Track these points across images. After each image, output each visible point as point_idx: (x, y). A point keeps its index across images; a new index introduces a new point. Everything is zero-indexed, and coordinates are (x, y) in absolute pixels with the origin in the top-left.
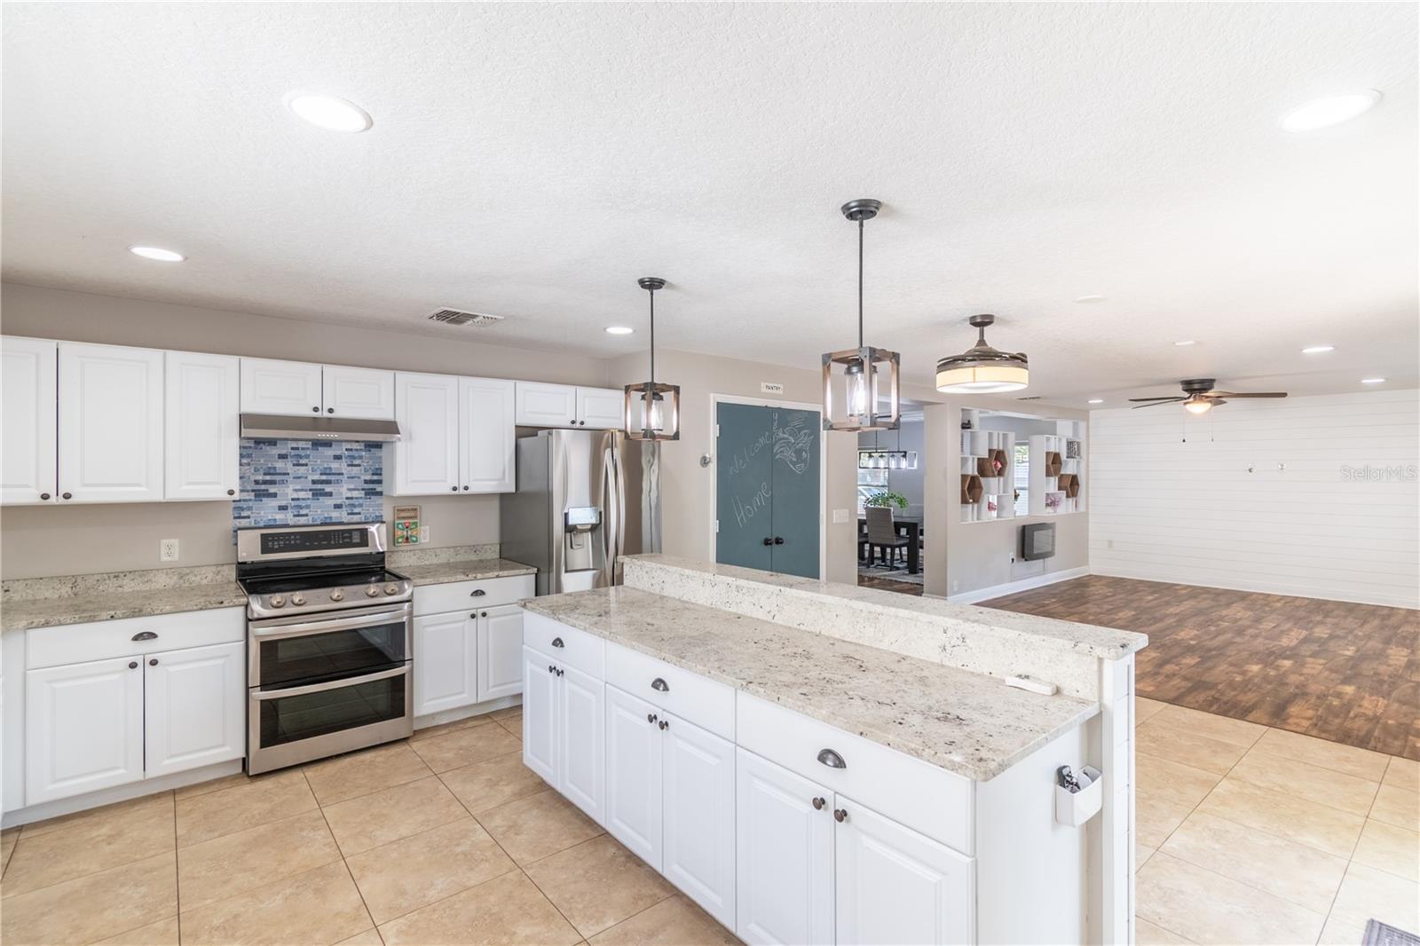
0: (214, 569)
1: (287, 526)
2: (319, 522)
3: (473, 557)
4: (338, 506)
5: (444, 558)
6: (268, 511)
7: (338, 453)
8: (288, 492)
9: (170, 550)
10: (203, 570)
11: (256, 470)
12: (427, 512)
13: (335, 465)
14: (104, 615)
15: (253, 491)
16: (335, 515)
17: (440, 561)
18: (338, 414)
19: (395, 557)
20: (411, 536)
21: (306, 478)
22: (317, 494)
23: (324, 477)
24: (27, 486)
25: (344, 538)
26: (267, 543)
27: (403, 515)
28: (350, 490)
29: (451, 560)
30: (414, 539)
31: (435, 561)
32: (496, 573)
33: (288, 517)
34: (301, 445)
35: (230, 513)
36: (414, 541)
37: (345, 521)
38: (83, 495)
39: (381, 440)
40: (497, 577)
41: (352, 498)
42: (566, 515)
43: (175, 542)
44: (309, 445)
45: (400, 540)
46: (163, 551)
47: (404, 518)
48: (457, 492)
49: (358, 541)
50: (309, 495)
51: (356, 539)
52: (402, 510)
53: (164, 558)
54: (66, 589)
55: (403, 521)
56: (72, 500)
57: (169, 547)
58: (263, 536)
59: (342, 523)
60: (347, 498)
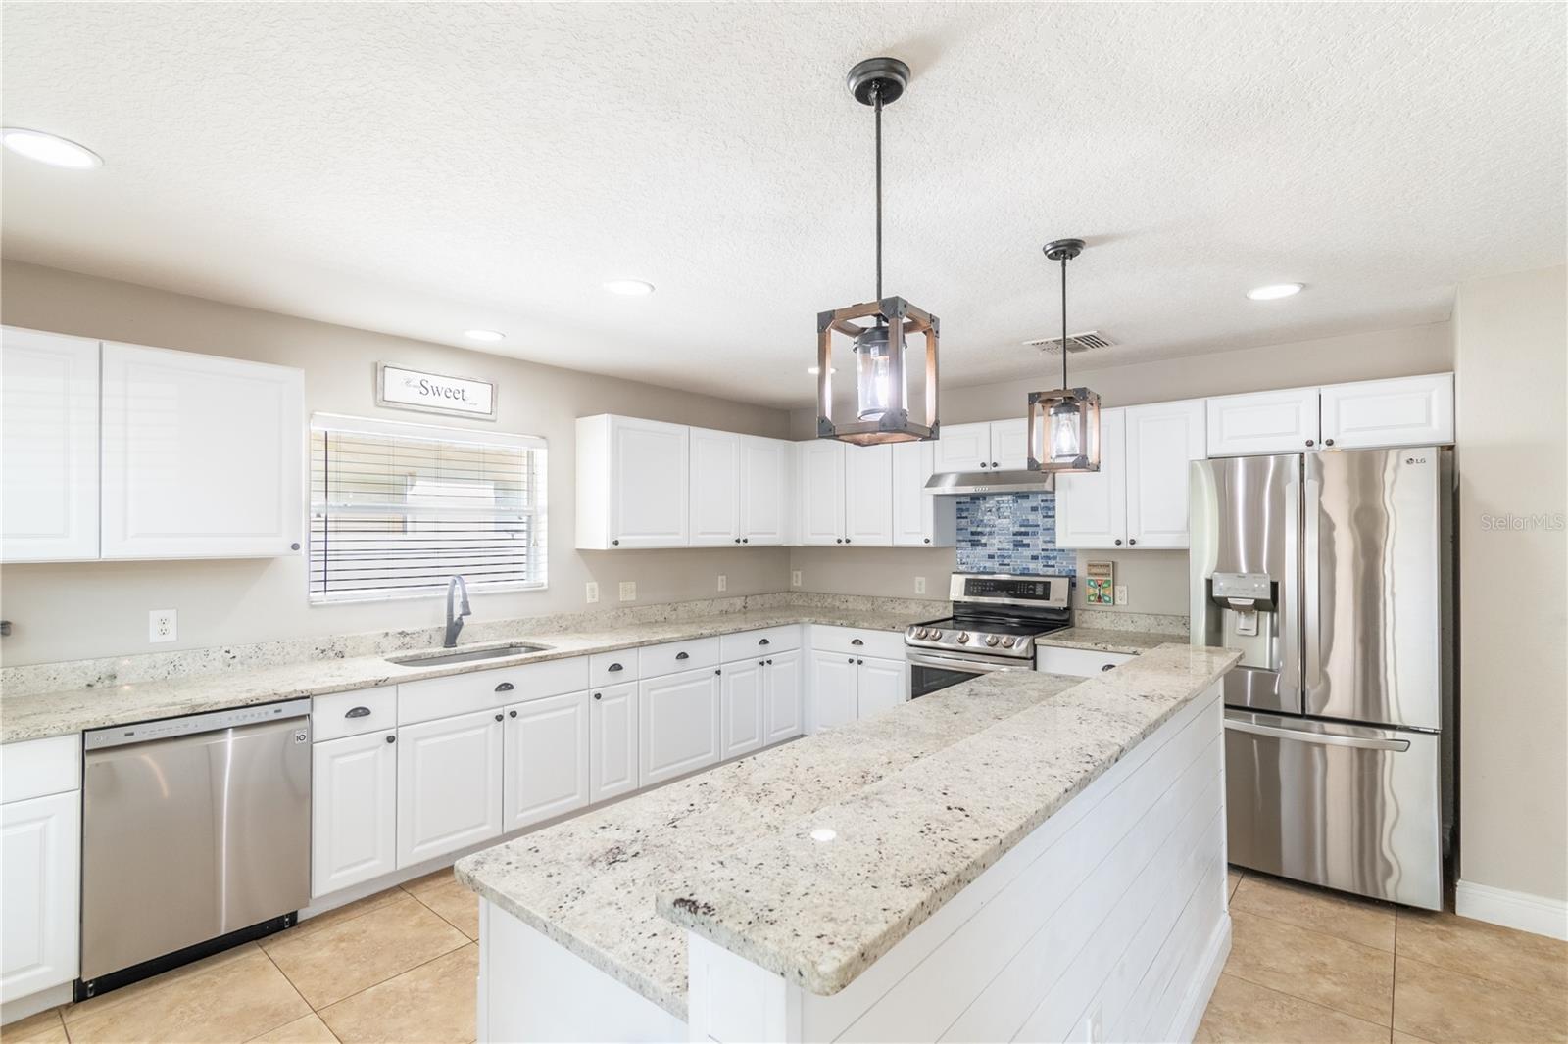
0: (942, 604)
1: (996, 574)
2: (1018, 572)
4: (1034, 558)
5: (1142, 625)
6: (978, 559)
7: (1034, 505)
8: (994, 542)
9: (920, 586)
10: (937, 604)
11: (972, 523)
12: (1126, 570)
13: (1032, 517)
14: (838, 621)
15: (970, 541)
16: (1032, 566)
17: (1138, 629)
19: (1086, 616)
20: (1104, 596)
22: (1018, 545)
23: (1023, 529)
24: (833, 534)
25: (1029, 589)
26: (974, 586)
27: (1094, 570)
28: (1045, 542)
29: (1151, 631)
30: (1108, 599)
31: (1131, 628)
32: (1133, 649)
33: (995, 565)
35: (956, 560)
36: (1106, 601)
37: (1041, 573)
38: (858, 541)
41: (1046, 550)
42: (1210, 583)
43: (923, 579)
45: (1092, 599)
46: (917, 585)
47: (1095, 574)
48: (1119, 547)
49: (1041, 594)
50: (1011, 546)
51: (1039, 591)
52: (1094, 566)
53: (917, 591)
54: (869, 605)
55: (1097, 578)
56: (851, 544)
57: (920, 583)
58: (968, 580)
59: (1038, 575)
60: (1043, 550)
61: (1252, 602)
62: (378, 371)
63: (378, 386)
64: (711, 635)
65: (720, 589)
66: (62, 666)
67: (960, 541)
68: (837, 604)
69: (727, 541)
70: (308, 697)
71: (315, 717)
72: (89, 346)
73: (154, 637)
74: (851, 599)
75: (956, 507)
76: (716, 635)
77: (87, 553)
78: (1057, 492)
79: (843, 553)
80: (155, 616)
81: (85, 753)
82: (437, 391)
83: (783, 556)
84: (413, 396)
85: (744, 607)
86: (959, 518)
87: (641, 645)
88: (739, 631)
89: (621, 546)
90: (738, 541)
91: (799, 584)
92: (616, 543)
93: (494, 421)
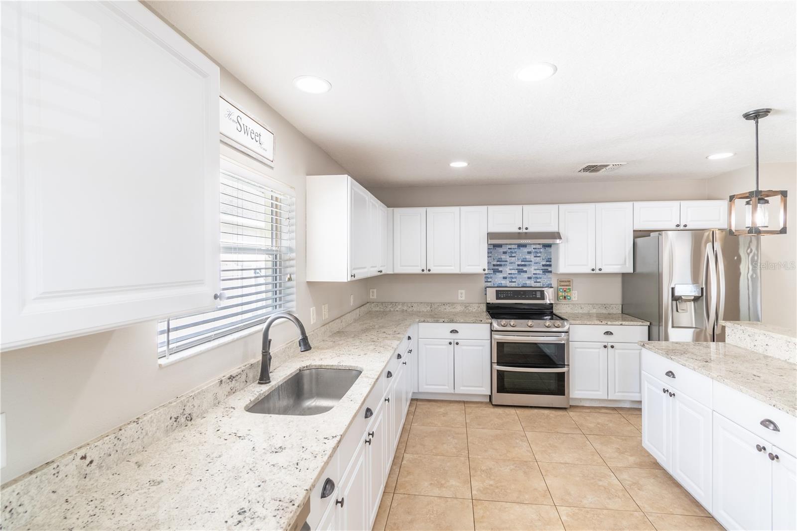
0: (477, 305)
2: (520, 286)
3: (604, 311)
4: (529, 278)
5: (586, 310)
6: (498, 279)
7: (530, 250)
8: (507, 270)
9: (462, 295)
10: (474, 305)
11: (494, 259)
12: (577, 285)
13: (528, 257)
14: (442, 320)
15: (492, 269)
16: (528, 282)
17: (584, 312)
18: (529, 230)
19: (558, 307)
20: (567, 296)
21: (515, 263)
22: (520, 271)
23: (523, 263)
24: (418, 266)
25: (532, 295)
26: (499, 294)
27: (562, 284)
28: (535, 269)
29: (591, 312)
30: (569, 298)
31: (581, 311)
32: (621, 323)
34: (513, 246)
35: (483, 280)
36: (568, 299)
37: (533, 286)
38: (435, 270)
39: (551, 243)
40: (621, 325)
41: (536, 274)
42: (673, 289)
43: (463, 291)
44: (516, 247)
45: (561, 298)
46: (459, 295)
47: (563, 286)
48: (594, 272)
49: (540, 297)
50: (516, 272)
51: (538, 295)
52: (562, 281)
53: (460, 298)
54: (429, 308)
55: (563, 287)
56: (431, 272)
57: (461, 294)
58: (497, 291)
59: (531, 287)
60: (534, 274)
61: (693, 298)
74: (415, 305)
78: (558, 245)
82: (246, 130)
89: (357, 278)
91: (375, 297)
92: (353, 276)
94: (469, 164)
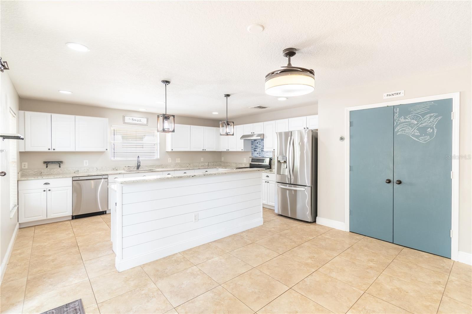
1: (258, 157)
6: (255, 154)
11: (254, 146)
15: (254, 150)
18: (254, 134)
25: (262, 161)
33: (258, 155)
35: (251, 154)
40: (271, 173)
42: (278, 157)
44: (261, 140)
46: (244, 160)
53: (244, 162)
54: (235, 165)
56: (229, 151)
58: (252, 159)
59: (265, 157)
61: (283, 161)
62: (124, 117)
63: (124, 120)
64: (192, 169)
65: (202, 161)
66: (70, 169)
67: (252, 150)
68: (230, 165)
69: (201, 150)
70: (107, 175)
71: (108, 178)
72: (73, 116)
73: (85, 165)
74: (232, 164)
75: (251, 142)
76: (193, 169)
77: (74, 150)
78: (264, 139)
79: (228, 153)
80: (85, 161)
81: (73, 181)
82: (135, 120)
83: (220, 153)
84: (131, 121)
85: (208, 165)
86: (252, 145)
87: (175, 170)
88: (200, 169)
89: (173, 150)
90: (203, 150)
92: (172, 150)
93: (147, 126)
94: (219, 113)
